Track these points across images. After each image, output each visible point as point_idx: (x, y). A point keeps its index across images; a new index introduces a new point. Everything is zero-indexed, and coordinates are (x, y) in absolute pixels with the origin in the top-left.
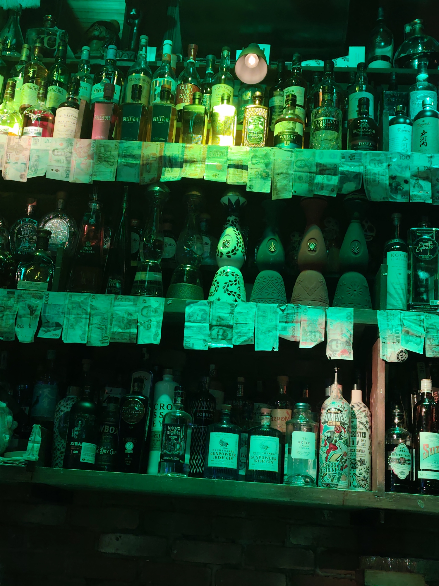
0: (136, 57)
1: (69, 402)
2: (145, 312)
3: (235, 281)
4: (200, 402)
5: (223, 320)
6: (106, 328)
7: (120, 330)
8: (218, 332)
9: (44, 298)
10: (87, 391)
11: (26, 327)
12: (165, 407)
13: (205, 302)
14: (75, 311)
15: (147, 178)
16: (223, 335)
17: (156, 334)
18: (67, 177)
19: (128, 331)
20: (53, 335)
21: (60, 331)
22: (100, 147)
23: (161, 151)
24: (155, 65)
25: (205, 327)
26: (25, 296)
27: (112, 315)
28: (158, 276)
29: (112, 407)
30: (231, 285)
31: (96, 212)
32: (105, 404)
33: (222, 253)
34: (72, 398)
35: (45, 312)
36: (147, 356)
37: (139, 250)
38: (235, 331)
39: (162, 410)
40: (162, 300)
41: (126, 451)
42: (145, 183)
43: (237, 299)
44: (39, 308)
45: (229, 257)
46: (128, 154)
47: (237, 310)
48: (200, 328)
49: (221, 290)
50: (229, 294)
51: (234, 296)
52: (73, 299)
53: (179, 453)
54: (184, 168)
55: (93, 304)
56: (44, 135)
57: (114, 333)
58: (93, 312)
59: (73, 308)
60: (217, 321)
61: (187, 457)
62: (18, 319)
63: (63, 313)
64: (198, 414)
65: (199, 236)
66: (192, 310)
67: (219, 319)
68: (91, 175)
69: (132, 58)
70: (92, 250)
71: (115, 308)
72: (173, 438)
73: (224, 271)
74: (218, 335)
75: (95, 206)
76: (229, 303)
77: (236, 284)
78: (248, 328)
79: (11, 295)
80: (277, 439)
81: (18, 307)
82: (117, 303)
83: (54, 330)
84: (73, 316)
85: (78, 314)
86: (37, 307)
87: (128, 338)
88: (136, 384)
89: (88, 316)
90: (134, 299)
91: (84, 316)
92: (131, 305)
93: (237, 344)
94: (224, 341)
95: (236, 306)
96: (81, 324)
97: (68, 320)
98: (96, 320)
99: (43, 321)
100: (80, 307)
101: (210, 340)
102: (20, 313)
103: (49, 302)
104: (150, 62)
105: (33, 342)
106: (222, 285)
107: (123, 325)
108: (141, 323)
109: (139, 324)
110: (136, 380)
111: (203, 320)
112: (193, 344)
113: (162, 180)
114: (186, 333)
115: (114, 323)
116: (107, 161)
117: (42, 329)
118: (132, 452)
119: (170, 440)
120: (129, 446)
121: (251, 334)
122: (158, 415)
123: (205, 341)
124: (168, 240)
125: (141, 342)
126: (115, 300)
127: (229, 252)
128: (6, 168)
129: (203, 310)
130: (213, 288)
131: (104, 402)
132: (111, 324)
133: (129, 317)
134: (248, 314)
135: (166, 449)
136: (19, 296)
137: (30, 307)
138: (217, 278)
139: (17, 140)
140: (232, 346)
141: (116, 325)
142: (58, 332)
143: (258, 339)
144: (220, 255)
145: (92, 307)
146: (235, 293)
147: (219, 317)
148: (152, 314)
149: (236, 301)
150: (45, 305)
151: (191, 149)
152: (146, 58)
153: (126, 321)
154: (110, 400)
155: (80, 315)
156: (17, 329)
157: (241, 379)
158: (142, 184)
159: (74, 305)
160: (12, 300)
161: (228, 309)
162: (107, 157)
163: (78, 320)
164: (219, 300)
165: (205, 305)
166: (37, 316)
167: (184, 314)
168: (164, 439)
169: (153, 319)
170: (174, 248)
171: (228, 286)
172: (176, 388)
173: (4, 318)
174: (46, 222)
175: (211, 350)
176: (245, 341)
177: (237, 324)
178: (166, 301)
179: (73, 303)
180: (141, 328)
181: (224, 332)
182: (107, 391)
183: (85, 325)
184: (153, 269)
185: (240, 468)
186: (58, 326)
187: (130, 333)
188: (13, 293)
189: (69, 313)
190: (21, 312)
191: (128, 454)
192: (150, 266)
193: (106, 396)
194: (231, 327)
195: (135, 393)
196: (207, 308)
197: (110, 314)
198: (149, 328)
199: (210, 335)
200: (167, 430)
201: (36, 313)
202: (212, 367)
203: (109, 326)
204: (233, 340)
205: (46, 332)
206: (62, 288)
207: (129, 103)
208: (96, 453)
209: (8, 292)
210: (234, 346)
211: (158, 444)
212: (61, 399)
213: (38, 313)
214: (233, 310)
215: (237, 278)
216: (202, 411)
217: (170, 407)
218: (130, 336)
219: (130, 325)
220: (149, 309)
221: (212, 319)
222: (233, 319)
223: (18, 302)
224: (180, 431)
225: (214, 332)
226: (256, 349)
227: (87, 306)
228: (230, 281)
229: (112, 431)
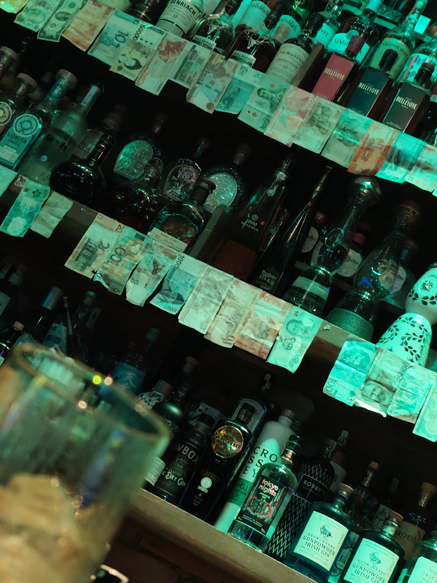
0: (402, 20)
1: (153, 399)
2: (291, 326)
3: (421, 337)
4: (315, 468)
5: (386, 377)
6: (236, 326)
7: (252, 336)
8: (374, 390)
9: (177, 260)
10: (181, 394)
11: (141, 285)
12: (268, 456)
13: (372, 345)
14: (207, 291)
15: (360, 166)
16: (378, 396)
17: (295, 360)
18: (264, 127)
19: (261, 341)
20: (170, 308)
21: (179, 306)
22: (318, 106)
23: (391, 140)
24: (420, 38)
25: (360, 377)
26: (154, 247)
27: (250, 314)
28: (323, 292)
29: (202, 427)
30: (414, 339)
31: (281, 183)
32: (193, 423)
33: (417, 295)
34: (158, 396)
35: (170, 277)
37: (312, 251)
38: (396, 397)
39: (263, 458)
40: (319, 321)
41: (199, 488)
42: (354, 172)
43: (414, 360)
44: (166, 269)
45: (425, 303)
46: (349, 128)
47: (410, 372)
48: (354, 376)
49: (398, 340)
50: (407, 350)
51: (412, 354)
52: (210, 275)
53: (264, 519)
54: (412, 171)
55: (233, 291)
56: (255, 67)
57: (243, 336)
58: (228, 300)
59: (206, 285)
60: (379, 376)
61: (272, 529)
62: (136, 272)
63: (192, 286)
64: (305, 482)
65: (395, 264)
66: (352, 348)
67: (381, 374)
68: (293, 136)
69: (396, 20)
70: (256, 227)
71: (257, 307)
72: (264, 496)
73: (411, 319)
74: (372, 393)
75: (281, 175)
76: (402, 360)
77: (420, 341)
78: (414, 401)
79: (139, 241)
80: (396, 558)
81: (142, 257)
82: (262, 301)
83: (173, 303)
84: (202, 296)
85: (209, 295)
86: (164, 266)
87: (258, 349)
88: (245, 411)
89: (220, 303)
90: (284, 306)
91: (216, 301)
92: (277, 311)
93: (393, 415)
94: (377, 405)
95: (411, 367)
96: (207, 309)
97: (195, 297)
98: (227, 311)
99: (165, 286)
100: (216, 288)
101: (360, 396)
102: (140, 266)
103: (181, 267)
104: (416, 33)
105: (143, 306)
106: (402, 333)
107: (257, 332)
108: (281, 338)
109: (278, 338)
110: (245, 406)
111: (361, 367)
112: (336, 391)
113: (379, 175)
114: (332, 375)
115: (248, 324)
116: (320, 127)
117: (159, 295)
118: (206, 491)
119: (260, 497)
120: (206, 483)
121: (416, 411)
122: (255, 461)
123: (353, 393)
124: (354, 255)
125: (272, 360)
126: (260, 297)
127: (427, 298)
128: (194, 89)
129: (365, 354)
130: (387, 334)
131: (192, 419)
132: (244, 324)
133: (270, 325)
134: (422, 383)
135: (250, 506)
136: (148, 244)
137: (155, 263)
138: (398, 323)
139: (222, 61)
140: (385, 416)
141: (250, 328)
142: (177, 307)
143: (422, 420)
144: (413, 296)
145: (229, 294)
146: (415, 351)
147: (383, 372)
148: (300, 333)
149: (412, 361)
150: (174, 269)
151: (431, 152)
152: (414, 25)
153: (264, 328)
154: (203, 417)
155: (211, 297)
156: (130, 284)
157: (374, 465)
158: (350, 171)
159: (209, 283)
160: (138, 246)
161: (399, 366)
162: (322, 122)
163: (206, 302)
164: (391, 350)
165: (371, 349)
166: (159, 277)
167: (339, 349)
168: (253, 493)
169: (298, 339)
170: (356, 267)
171: (409, 339)
172: (292, 438)
173: (120, 264)
174: (212, 174)
175: (357, 410)
176: (405, 416)
177: (402, 389)
178: (323, 325)
179: (208, 279)
180: (279, 344)
181: (382, 393)
182: (201, 407)
183: (212, 312)
184: (322, 280)
185: (332, 574)
186: (180, 299)
187: (263, 344)
188: (143, 239)
189: (199, 290)
190: (143, 266)
191: (201, 491)
192: (320, 275)
193: (198, 413)
194: (393, 391)
195: (238, 420)
196: (371, 354)
197: (247, 311)
198: (289, 348)
199: (363, 390)
200: (261, 483)
201: (159, 274)
202: (345, 434)
203: (240, 325)
204: (389, 408)
205: (162, 301)
206: (203, 257)
207: (374, 69)
208: (161, 475)
209: (137, 236)
210: (388, 416)
211: (241, 497)
212: (145, 391)
213: (162, 274)
214: (404, 371)
215: (425, 334)
216: (312, 482)
217: (273, 458)
218: (261, 349)
219: (267, 335)
220: (299, 325)
221: (373, 370)
222: (400, 381)
223: (144, 251)
224: (277, 492)
225: (369, 388)
226: (415, 432)
227: (225, 290)
228: (414, 334)
229: (191, 456)
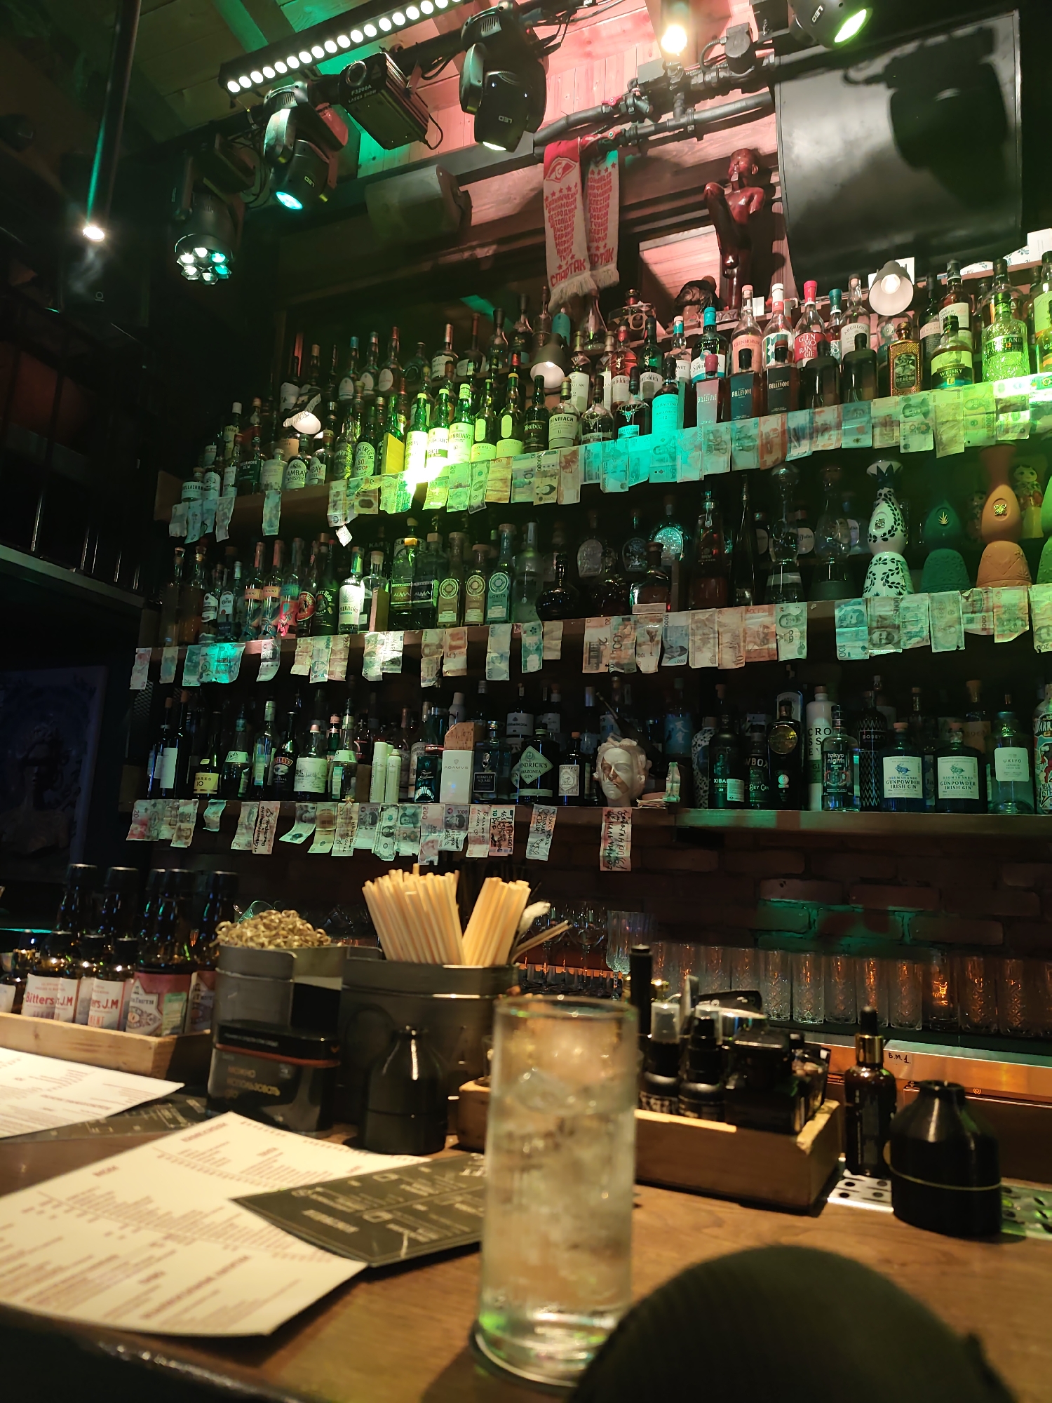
0: (739, 315)
1: (706, 735)
2: (784, 622)
3: (897, 569)
4: (866, 721)
5: (885, 619)
6: (739, 646)
7: (756, 647)
8: (881, 635)
9: (664, 621)
10: (726, 721)
11: (647, 655)
12: (822, 732)
13: (859, 600)
14: (700, 632)
15: (769, 460)
16: (887, 638)
17: (801, 647)
18: (674, 477)
19: (766, 647)
20: (679, 661)
21: (685, 656)
22: (708, 434)
23: (783, 424)
24: (764, 319)
25: (862, 631)
26: (642, 621)
27: (744, 630)
28: (795, 577)
29: (757, 736)
30: (892, 575)
31: (711, 511)
32: (748, 734)
33: (875, 537)
34: (709, 730)
35: (666, 637)
36: (792, 674)
37: (768, 550)
38: (903, 631)
39: (819, 736)
40: (803, 605)
41: (780, 786)
42: (766, 468)
43: (902, 591)
44: (660, 633)
45: (885, 540)
46: (743, 436)
47: (903, 605)
48: (857, 633)
49: (879, 583)
50: (890, 587)
51: (897, 588)
52: (696, 618)
53: (846, 785)
54: (814, 439)
55: (720, 620)
56: (642, 433)
57: (749, 651)
58: (721, 630)
59: (698, 628)
60: (878, 621)
61: (857, 788)
62: (638, 648)
63: (686, 635)
64: (864, 737)
65: (842, 520)
66: (843, 612)
67: (880, 619)
68: (701, 470)
69: (735, 317)
70: (712, 558)
71: (747, 622)
72: (836, 767)
73: (880, 559)
74: (880, 639)
75: (709, 505)
76: (891, 598)
77: (898, 573)
78: (919, 626)
79: (627, 623)
80: (975, 759)
81: (636, 634)
82: (749, 615)
83: (679, 655)
84: (699, 637)
85: (704, 634)
86: (656, 631)
87: (767, 655)
88: (783, 708)
89: (717, 635)
90: (769, 608)
91: (712, 636)
92: (765, 616)
93: (908, 647)
94: (890, 646)
95: (902, 599)
96: (709, 645)
97: (694, 642)
98: (726, 639)
99: (666, 646)
100: (706, 625)
101: (871, 646)
102: (639, 642)
103: (670, 625)
104: (757, 317)
105: (658, 671)
106: (879, 576)
107: (758, 641)
108: (780, 636)
109: (778, 637)
110: (782, 704)
111: (859, 623)
112: (849, 653)
113: (788, 459)
114: (839, 642)
115: (748, 639)
116: (718, 450)
117: (665, 655)
118: (788, 786)
119: (832, 769)
120: (783, 780)
121: (926, 633)
122: (814, 741)
123: (864, 648)
124: (805, 531)
125: (783, 658)
126: (746, 613)
127: (885, 534)
128: (604, 479)
129: (857, 611)
130: (868, 582)
131: (747, 731)
132: (744, 641)
133: (766, 631)
134: (918, 607)
135: (828, 781)
136: (635, 621)
137: (649, 632)
138: (873, 568)
139: (612, 446)
140: (900, 651)
141: (751, 642)
142: (684, 657)
143: (935, 638)
144: (873, 539)
145: (720, 625)
146: (899, 584)
147: (880, 616)
148: (793, 623)
149: (900, 594)
150: (666, 629)
151: (822, 414)
152: (752, 314)
153: (762, 636)
154: (754, 728)
155: (707, 634)
156: (639, 660)
157: (915, 690)
158: (763, 468)
159: (699, 625)
160: (628, 627)
161: (891, 605)
162: (718, 445)
163: (705, 640)
164: (877, 595)
165: (860, 604)
166: (658, 642)
167: (834, 618)
168: (825, 769)
169: (795, 629)
170: (812, 540)
171: (888, 577)
172: (833, 709)
173: (623, 648)
174: (656, 534)
175: (873, 659)
176: (918, 643)
177: (905, 622)
178: (809, 606)
179: (696, 622)
180: (782, 642)
181: (889, 634)
182: (748, 719)
183: (714, 646)
184: (789, 569)
185: (927, 797)
186: (683, 650)
187: (768, 649)
188: (629, 620)
189: (694, 634)
190: (640, 640)
191: (782, 789)
192: (784, 566)
193: (749, 724)
194: (898, 627)
195: (782, 718)
196: (862, 608)
197: (741, 630)
198: (791, 640)
199: (871, 640)
200: (828, 758)
201: (656, 639)
202: (877, 679)
203: (742, 644)
204: (902, 643)
205: (670, 659)
206: (683, 606)
207: (737, 374)
208: (745, 790)
209: (623, 619)
210: (903, 650)
211: (819, 776)
212: (697, 732)
213: (658, 638)
214: (897, 606)
215: (899, 565)
216: (869, 733)
217: (827, 732)
218: (769, 653)
219: (768, 640)
220: (789, 617)
221: (871, 620)
222: (899, 616)
223: (635, 629)
224: (844, 758)
225: (876, 636)
226: (934, 651)
227: (714, 623)
228: (890, 570)
229: (760, 763)
